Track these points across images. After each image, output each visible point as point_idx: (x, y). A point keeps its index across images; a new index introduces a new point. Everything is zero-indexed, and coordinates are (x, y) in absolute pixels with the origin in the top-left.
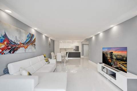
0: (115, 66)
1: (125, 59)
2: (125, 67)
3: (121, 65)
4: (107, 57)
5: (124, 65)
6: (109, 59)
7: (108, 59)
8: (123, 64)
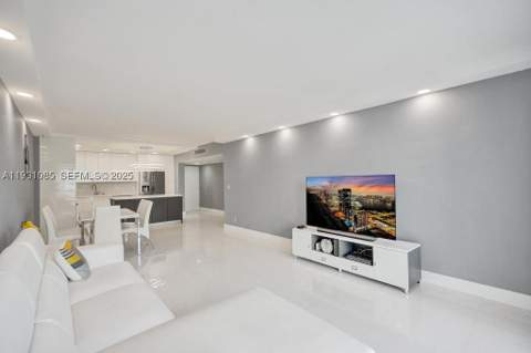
0: (359, 229)
1: (390, 205)
2: (390, 225)
3: (379, 224)
4: (326, 206)
5: (389, 221)
6: (336, 212)
7: (333, 209)
8: (384, 220)
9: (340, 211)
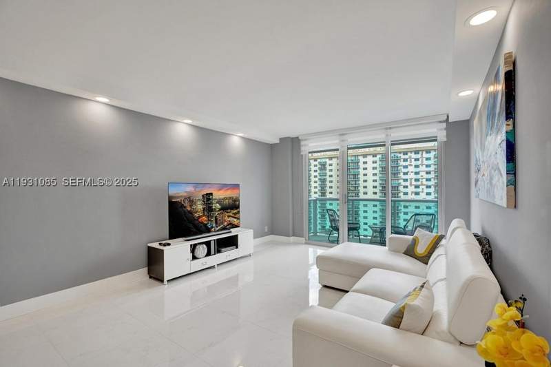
1: (237, 203)
2: (237, 219)
3: (231, 219)
5: (236, 216)
6: (199, 217)
7: (197, 215)
9: (204, 215)
